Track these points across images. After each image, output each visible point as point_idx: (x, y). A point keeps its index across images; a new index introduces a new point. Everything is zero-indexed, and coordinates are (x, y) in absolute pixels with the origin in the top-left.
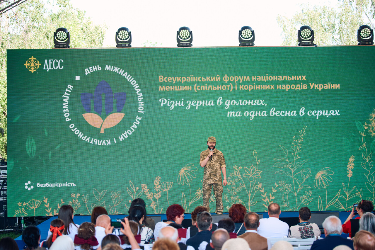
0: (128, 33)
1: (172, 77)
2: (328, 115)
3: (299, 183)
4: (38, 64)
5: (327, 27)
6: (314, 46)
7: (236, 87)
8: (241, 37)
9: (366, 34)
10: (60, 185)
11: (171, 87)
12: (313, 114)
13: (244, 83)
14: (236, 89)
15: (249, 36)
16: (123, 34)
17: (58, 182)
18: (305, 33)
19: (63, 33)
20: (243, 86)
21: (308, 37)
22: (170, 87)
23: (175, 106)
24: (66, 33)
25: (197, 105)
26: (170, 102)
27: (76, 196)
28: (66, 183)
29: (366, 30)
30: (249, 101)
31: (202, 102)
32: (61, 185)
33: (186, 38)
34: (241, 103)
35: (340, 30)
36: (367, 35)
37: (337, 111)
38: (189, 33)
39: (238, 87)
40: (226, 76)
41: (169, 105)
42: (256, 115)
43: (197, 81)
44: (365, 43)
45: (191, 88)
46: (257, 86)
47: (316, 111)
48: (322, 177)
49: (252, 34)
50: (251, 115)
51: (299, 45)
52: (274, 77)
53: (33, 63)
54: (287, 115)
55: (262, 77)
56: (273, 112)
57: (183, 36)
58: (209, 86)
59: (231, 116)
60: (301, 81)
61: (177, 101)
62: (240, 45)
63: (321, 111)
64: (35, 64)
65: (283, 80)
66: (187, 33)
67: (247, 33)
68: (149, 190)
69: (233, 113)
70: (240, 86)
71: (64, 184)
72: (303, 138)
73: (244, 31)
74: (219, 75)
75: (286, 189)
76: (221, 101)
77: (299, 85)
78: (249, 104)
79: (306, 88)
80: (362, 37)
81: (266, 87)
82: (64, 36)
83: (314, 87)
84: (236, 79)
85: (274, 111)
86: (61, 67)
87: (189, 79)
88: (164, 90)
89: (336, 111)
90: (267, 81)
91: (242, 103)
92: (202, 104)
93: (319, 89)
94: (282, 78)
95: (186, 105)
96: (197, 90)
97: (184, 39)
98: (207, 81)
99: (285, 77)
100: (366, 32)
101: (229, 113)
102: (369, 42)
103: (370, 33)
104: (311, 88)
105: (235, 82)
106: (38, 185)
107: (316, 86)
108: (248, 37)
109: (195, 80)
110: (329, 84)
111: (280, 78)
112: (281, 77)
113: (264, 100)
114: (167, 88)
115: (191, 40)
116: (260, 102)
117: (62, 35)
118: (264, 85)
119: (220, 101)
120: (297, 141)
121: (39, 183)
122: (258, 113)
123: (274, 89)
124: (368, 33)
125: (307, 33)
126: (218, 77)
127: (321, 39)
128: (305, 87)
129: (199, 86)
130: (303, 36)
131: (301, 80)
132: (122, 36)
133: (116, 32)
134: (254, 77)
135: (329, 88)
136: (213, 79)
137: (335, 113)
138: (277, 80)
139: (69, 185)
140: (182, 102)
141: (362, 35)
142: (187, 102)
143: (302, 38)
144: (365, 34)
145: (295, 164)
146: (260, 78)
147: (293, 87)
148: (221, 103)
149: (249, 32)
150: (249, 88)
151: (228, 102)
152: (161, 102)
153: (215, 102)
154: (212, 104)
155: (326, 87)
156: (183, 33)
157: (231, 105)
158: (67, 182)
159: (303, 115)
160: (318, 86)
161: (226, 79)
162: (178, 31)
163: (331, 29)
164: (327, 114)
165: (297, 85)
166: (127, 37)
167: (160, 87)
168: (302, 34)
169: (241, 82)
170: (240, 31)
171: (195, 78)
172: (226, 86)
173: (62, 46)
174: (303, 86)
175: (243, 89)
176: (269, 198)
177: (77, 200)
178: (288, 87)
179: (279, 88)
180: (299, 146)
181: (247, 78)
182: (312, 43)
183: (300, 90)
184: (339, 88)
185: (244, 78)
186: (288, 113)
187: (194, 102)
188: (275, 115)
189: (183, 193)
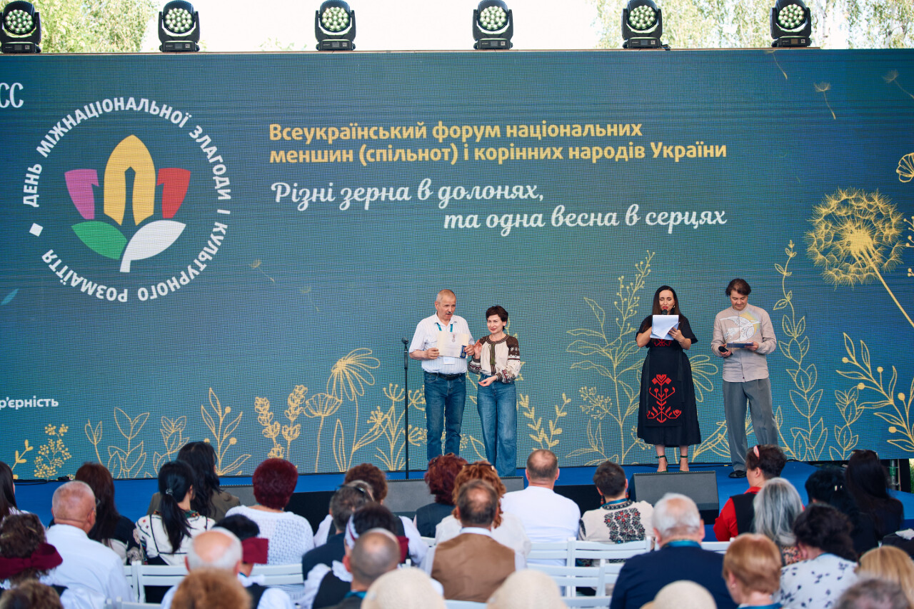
0: (189, 16)
1: (302, 127)
2: (697, 223)
3: (631, 394)
5: (707, 5)
6: (663, 50)
7: (466, 151)
8: (479, 27)
9: (792, 18)
10: (17, 404)
11: (301, 152)
12: (660, 221)
13: (487, 142)
14: (466, 157)
15: (500, 24)
16: (179, 19)
17: (14, 397)
18: (639, 17)
19: (22, 15)
21: (648, 28)
22: (298, 154)
23: (310, 202)
24: (29, 14)
25: (368, 198)
26: (298, 192)
27: (57, 430)
28: (33, 399)
29: (792, 10)
30: (500, 187)
31: (380, 191)
32: (20, 404)
33: (338, 27)
34: (479, 193)
35: (739, 13)
36: (794, 21)
37: (720, 213)
38: (346, 15)
39: (471, 153)
40: (440, 126)
41: (297, 197)
42: (517, 225)
43: (366, 137)
44: (790, 42)
45: (351, 156)
46: (518, 149)
49: (506, 18)
50: (503, 225)
51: (625, 46)
52: (562, 126)
54: (595, 223)
55: (532, 127)
56: (559, 216)
57: (331, 24)
58: (398, 151)
59: (453, 226)
60: (631, 138)
61: (315, 190)
62: (475, 47)
63: (680, 214)
65: (585, 134)
66: (340, 15)
67: (493, 17)
68: (271, 412)
69: (457, 221)
70: (476, 150)
71: (28, 401)
72: (643, 282)
73: (486, 10)
74: (422, 123)
75: (597, 408)
76: (429, 188)
77: (624, 148)
78: (498, 197)
79: (643, 155)
80: (783, 26)
81: (544, 153)
82: (25, 23)
83: (661, 153)
84: (465, 132)
85: (562, 214)
86: (17, 103)
87: (347, 134)
88: (284, 161)
89: (717, 213)
90: (543, 138)
91: (481, 194)
92: (380, 197)
93: (674, 159)
94: (583, 131)
95: (340, 199)
96: (366, 161)
97: (335, 31)
98: (393, 137)
99: (589, 129)
100: (793, 13)
101: (447, 218)
102: (799, 39)
103: (804, 16)
104: (655, 156)
105: (464, 140)
107: (667, 152)
108: (495, 27)
109: (363, 136)
110: (700, 144)
111: (578, 131)
112: (579, 128)
113: (535, 187)
114: (291, 157)
115: (352, 34)
116: (525, 191)
117: (21, 21)
118: (536, 149)
119: (424, 190)
120: (628, 288)
122: (522, 218)
123: (561, 157)
124: (798, 16)
125: (645, 16)
126: (420, 127)
129: (372, 151)
130: (634, 23)
131: (628, 134)
132: (174, 22)
133: (160, 13)
134: (512, 128)
135: (700, 155)
136: (408, 132)
137: (714, 217)
138: (568, 135)
139: (41, 403)
140: (330, 190)
141: (782, 22)
142: (342, 193)
143: (633, 30)
144: (790, 20)
145: (623, 346)
146: (525, 131)
147: (609, 153)
148: (428, 194)
149: (498, 14)
150: (498, 156)
151: (445, 191)
152: (275, 193)
153: (413, 192)
154: (406, 197)
155: (691, 154)
156: (330, 15)
157: (453, 198)
158: (35, 397)
159: (634, 223)
160: (673, 151)
161: (441, 132)
162: (319, 9)
163: (715, 9)
164: (693, 220)
165: (620, 148)
166: (187, 26)
167: (273, 153)
168: (631, 18)
169: (478, 140)
170: (475, 11)
171: (363, 130)
172: (441, 150)
173: (20, 48)
174: (634, 151)
175: (483, 158)
176: (548, 432)
177: (59, 442)
178: (597, 153)
179: (574, 156)
180: (633, 302)
181: (495, 131)
182: (656, 42)
183: (627, 160)
184: (724, 155)
185: (485, 128)
186: (596, 220)
187: (360, 192)
188: (564, 223)
189: (338, 420)
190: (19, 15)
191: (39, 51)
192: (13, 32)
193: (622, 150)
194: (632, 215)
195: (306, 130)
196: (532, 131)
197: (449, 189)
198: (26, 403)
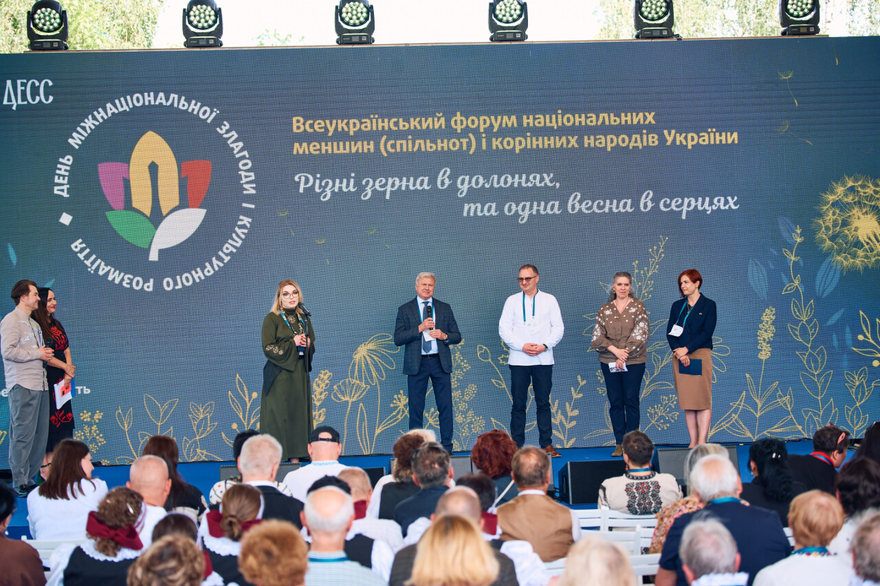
0: (213, 13)
1: (324, 120)
2: (710, 208)
6: (675, 39)
7: (484, 141)
8: (495, 19)
9: (801, 7)
11: (323, 144)
13: (504, 132)
14: (484, 147)
15: (515, 17)
16: (202, 15)
18: (651, 8)
19: (50, 13)
20: (500, 139)
21: (660, 18)
22: (320, 145)
23: (333, 193)
24: (57, 12)
25: (389, 188)
26: (321, 183)
27: (92, 417)
30: (517, 176)
31: (401, 181)
33: (357, 22)
34: (497, 182)
36: (802, 10)
37: (733, 199)
38: (365, 10)
39: (489, 144)
40: (459, 117)
41: (320, 189)
42: (534, 212)
43: (386, 128)
44: (799, 30)
45: (372, 147)
46: (534, 139)
47: (680, 201)
49: (521, 10)
50: (520, 212)
51: (637, 37)
52: (577, 116)
54: (611, 209)
55: (548, 116)
56: (576, 203)
57: (351, 19)
58: (417, 142)
59: (472, 214)
60: (645, 126)
61: (338, 181)
62: (491, 39)
63: (693, 200)
65: (600, 122)
66: (359, 10)
67: (508, 9)
69: (476, 208)
70: (494, 139)
72: (657, 267)
73: (501, 3)
74: (441, 114)
76: (448, 177)
77: (638, 136)
78: (516, 185)
79: (657, 143)
80: (792, 15)
81: (560, 142)
82: (53, 21)
83: (674, 140)
84: (482, 122)
85: (579, 202)
86: (47, 100)
87: (368, 125)
88: (307, 152)
89: (729, 198)
90: (559, 127)
91: (498, 183)
92: (400, 186)
93: (686, 146)
94: (597, 121)
95: (361, 189)
96: (387, 151)
97: (354, 25)
98: (412, 128)
99: (604, 117)
100: (802, 2)
101: (466, 207)
102: (808, 27)
103: (812, 4)
104: (669, 143)
105: (482, 130)
107: (680, 139)
108: (510, 19)
109: (383, 127)
110: (712, 132)
111: (593, 120)
112: (594, 117)
113: (552, 175)
114: (313, 148)
115: (371, 28)
116: (542, 180)
117: (49, 19)
118: (552, 138)
119: (444, 178)
120: (642, 272)
122: (539, 206)
123: (576, 146)
124: (807, 4)
125: (657, 6)
126: (439, 118)
127: (694, 21)
128: (653, 140)
129: (392, 142)
130: (646, 14)
131: (642, 122)
132: (198, 18)
133: (184, 10)
134: (528, 118)
135: (712, 142)
136: (427, 123)
137: (726, 202)
138: (583, 124)
140: (352, 181)
141: (791, 11)
142: (364, 183)
143: (645, 21)
144: (799, 9)
146: (541, 121)
147: (623, 141)
148: (447, 182)
149: (513, 7)
150: (514, 145)
151: (463, 180)
152: (299, 183)
153: (433, 181)
154: (426, 187)
155: (704, 140)
156: (350, 10)
157: (471, 187)
159: (648, 209)
160: (686, 138)
161: (459, 122)
162: (338, 4)
164: (706, 205)
165: (634, 136)
166: (210, 22)
167: (296, 145)
168: (643, 9)
169: (495, 130)
170: (490, 4)
171: (383, 122)
172: (459, 140)
173: (48, 46)
174: (647, 137)
175: (500, 147)
176: (565, 413)
177: (94, 428)
178: (612, 141)
179: (589, 144)
180: (647, 285)
181: (512, 121)
182: (668, 32)
183: (640, 147)
184: (736, 142)
185: (502, 119)
186: (611, 206)
187: (381, 181)
188: (580, 209)
189: (361, 404)
190: (47, 14)
191: (66, 48)
192: (41, 30)
193: (636, 139)
195: (328, 122)
196: (548, 120)
197: (467, 178)
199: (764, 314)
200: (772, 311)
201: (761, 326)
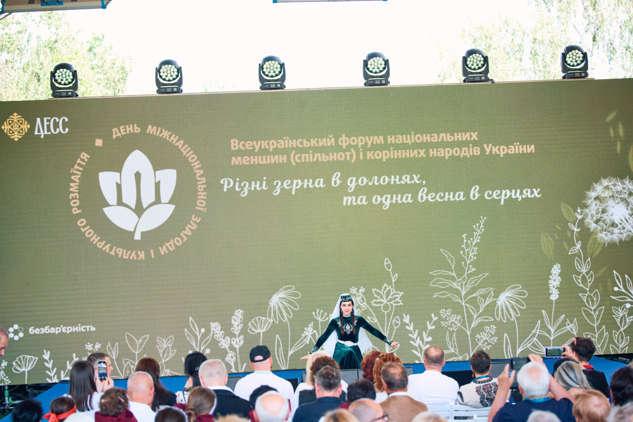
0: (176, 70)
1: (252, 141)
2: (520, 197)
3: (474, 313)
4: (26, 126)
6: (490, 83)
7: (361, 154)
8: (367, 71)
9: (575, 59)
10: (68, 330)
11: (252, 157)
12: (494, 196)
13: (375, 147)
14: (361, 158)
15: (381, 69)
16: (169, 72)
17: (66, 325)
18: (473, 61)
19: (66, 72)
21: (479, 68)
22: (250, 159)
25: (294, 187)
27: (93, 347)
29: (575, 54)
31: (303, 182)
32: (70, 329)
33: (274, 74)
36: (576, 61)
37: (537, 190)
38: (279, 66)
39: (365, 155)
40: (344, 138)
42: (394, 202)
43: (295, 146)
44: (574, 75)
45: (285, 159)
46: (396, 151)
47: (499, 192)
48: (508, 301)
49: (385, 64)
50: (384, 202)
51: (464, 81)
52: (424, 135)
53: (16, 124)
54: (449, 199)
56: (423, 195)
57: (269, 72)
58: (316, 155)
59: (349, 204)
60: (471, 142)
62: (365, 85)
63: (508, 191)
64: (20, 127)
65: (440, 140)
66: (275, 66)
67: (376, 64)
68: (223, 332)
69: (352, 200)
70: (368, 153)
71: (76, 330)
72: (479, 237)
73: (371, 60)
74: (332, 136)
75: (452, 323)
76: (339, 179)
77: (467, 149)
79: (479, 153)
80: (569, 65)
81: (413, 154)
83: (491, 151)
84: (360, 141)
85: (425, 194)
86: (64, 130)
87: (282, 144)
88: (241, 163)
89: (534, 190)
90: (412, 144)
92: (302, 185)
93: (499, 155)
94: (438, 139)
96: (295, 162)
97: (272, 77)
98: (312, 145)
99: (443, 136)
100: (576, 56)
101: (345, 199)
102: (580, 73)
103: (583, 57)
104: (487, 153)
105: (360, 147)
106: (32, 331)
107: (495, 150)
108: (378, 70)
109: (292, 145)
110: (517, 145)
111: (435, 138)
112: (436, 135)
114: (245, 161)
115: (283, 78)
117: (64, 76)
118: (408, 151)
119: (336, 179)
120: (469, 242)
121: (33, 327)
122: (397, 197)
123: (424, 156)
124: (579, 57)
125: (477, 61)
126: (330, 138)
129: (299, 155)
130: (470, 66)
131: (469, 139)
132: (165, 74)
133: (157, 68)
134: (391, 137)
135: (517, 152)
136: (323, 142)
137: (532, 192)
138: (429, 141)
139: (84, 329)
141: (569, 62)
142: (275, 183)
143: (469, 70)
145: (467, 280)
146: (400, 139)
147: (456, 152)
148: (338, 182)
149: (379, 62)
150: (382, 157)
151: (352, 180)
153: (328, 182)
154: (321, 185)
155: (511, 151)
156: (268, 66)
158: (79, 325)
159: (476, 198)
160: (499, 149)
161: (344, 141)
162: (261, 63)
164: (518, 195)
165: (463, 149)
166: (174, 77)
167: (234, 158)
168: (468, 63)
169: (369, 146)
170: (364, 61)
171: (292, 142)
172: (344, 153)
173: (65, 94)
174: (473, 150)
175: (373, 157)
176: (422, 339)
178: (449, 152)
179: (433, 155)
180: (473, 250)
181: (380, 140)
182: (485, 78)
183: (468, 156)
184: (533, 152)
185: (373, 139)
186: (449, 197)
187: (288, 182)
188: (427, 199)
189: (277, 335)
190: (64, 73)
191: (77, 95)
192: (60, 84)
193: (465, 150)
194: (475, 193)
195: (255, 142)
196: (405, 139)
197: (354, 179)
198: (74, 329)
199: (553, 269)
200: (558, 266)
201: (551, 277)
